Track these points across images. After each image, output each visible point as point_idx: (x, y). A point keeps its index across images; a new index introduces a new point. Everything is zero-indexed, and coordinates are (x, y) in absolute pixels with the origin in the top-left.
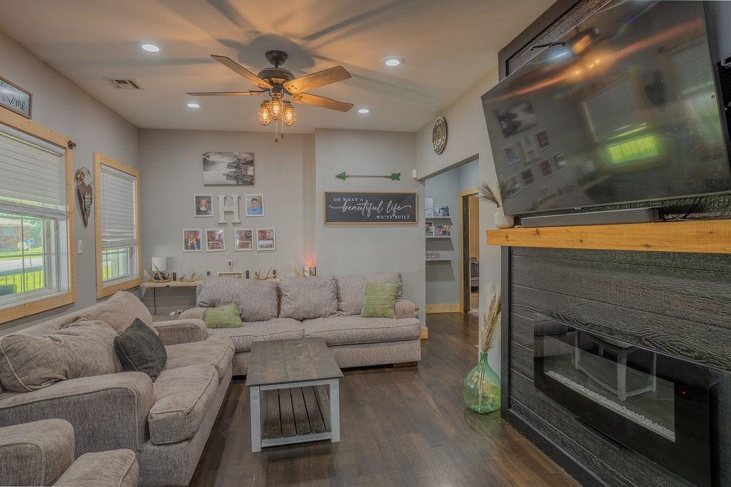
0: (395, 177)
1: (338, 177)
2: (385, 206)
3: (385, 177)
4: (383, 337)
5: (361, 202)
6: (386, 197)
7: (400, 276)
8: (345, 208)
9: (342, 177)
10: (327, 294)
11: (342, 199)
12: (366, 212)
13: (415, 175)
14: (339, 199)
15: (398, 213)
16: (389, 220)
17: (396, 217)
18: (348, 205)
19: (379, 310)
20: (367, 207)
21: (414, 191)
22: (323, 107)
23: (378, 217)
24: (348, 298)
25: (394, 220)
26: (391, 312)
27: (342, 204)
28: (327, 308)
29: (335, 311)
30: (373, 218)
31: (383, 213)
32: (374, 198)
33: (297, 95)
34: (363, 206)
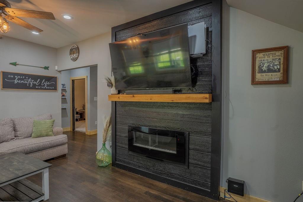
0: (46, 68)
1: (11, 64)
2: (41, 81)
3: (41, 67)
4: (50, 145)
5: (27, 79)
6: (42, 78)
7: (51, 116)
8: (16, 81)
9: (15, 64)
10: (8, 129)
11: (14, 77)
12: (30, 84)
13: (56, 68)
14: (12, 76)
15: (48, 86)
16: (43, 89)
17: (47, 88)
18: (18, 79)
19: (44, 133)
20: (30, 82)
21: (56, 76)
22: (25, 27)
23: (37, 87)
24: (22, 130)
25: (45, 89)
26: (51, 133)
27: (14, 79)
28: (9, 137)
29: (14, 137)
30: (34, 88)
31: (40, 85)
32: (35, 77)
33: (11, 16)
34: (28, 81)
